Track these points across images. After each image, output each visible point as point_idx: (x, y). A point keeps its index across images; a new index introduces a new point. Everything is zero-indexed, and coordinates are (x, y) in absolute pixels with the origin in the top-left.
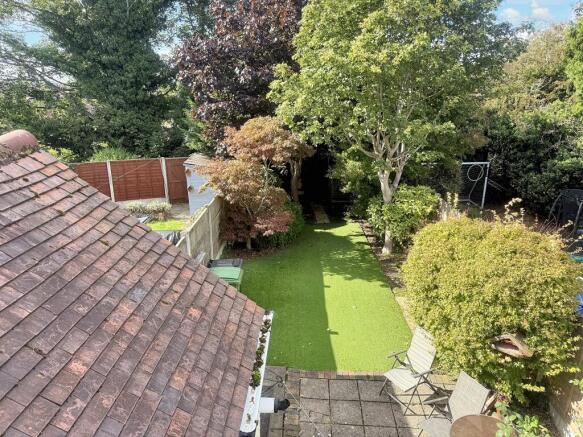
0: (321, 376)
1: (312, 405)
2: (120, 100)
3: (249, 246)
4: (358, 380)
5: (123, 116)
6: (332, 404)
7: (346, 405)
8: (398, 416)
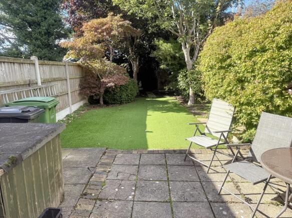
0: (134, 152)
1: (121, 169)
2: (39, 42)
3: (102, 102)
4: (166, 153)
5: (40, 52)
6: (140, 168)
7: (152, 167)
8: (201, 174)
